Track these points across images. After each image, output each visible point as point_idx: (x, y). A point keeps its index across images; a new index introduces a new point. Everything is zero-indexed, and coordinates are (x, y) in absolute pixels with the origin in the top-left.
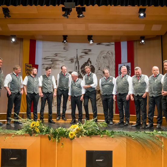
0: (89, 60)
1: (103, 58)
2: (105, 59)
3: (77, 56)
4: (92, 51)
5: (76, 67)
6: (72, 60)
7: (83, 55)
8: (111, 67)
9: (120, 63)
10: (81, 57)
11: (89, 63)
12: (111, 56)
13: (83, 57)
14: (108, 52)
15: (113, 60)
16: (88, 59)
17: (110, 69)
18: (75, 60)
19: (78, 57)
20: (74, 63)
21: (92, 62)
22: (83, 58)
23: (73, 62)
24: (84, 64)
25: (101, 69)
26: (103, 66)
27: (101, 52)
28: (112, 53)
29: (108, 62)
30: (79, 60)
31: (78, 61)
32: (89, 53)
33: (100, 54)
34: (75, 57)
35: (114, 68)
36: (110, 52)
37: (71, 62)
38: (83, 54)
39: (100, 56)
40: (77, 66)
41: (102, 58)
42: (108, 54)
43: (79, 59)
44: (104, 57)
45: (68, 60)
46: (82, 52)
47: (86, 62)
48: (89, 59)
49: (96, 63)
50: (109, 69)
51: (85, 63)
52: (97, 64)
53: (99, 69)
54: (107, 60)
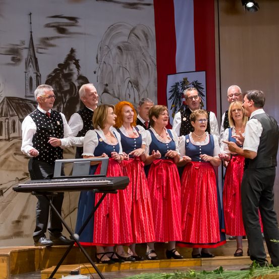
0: (71, 57)
1: (118, 51)
2: (125, 56)
3: (31, 38)
4: (80, 22)
5: (31, 79)
6: (14, 53)
7: (52, 38)
8: (143, 84)
9: (174, 72)
10: (45, 42)
11: (73, 66)
12: (142, 44)
13: (52, 42)
14: (132, 31)
15: (149, 60)
16: (68, 52)
17: (141, 90)
18: (25, 54)
19: (36, 43)
20: (23, 63)
21: (80, 63)
22: (51, 49)
23: (19, 60)
24: (55, 71)
25: (111, 92)
26: (118, 80)
27: (112, 28)
28: (146, 36)
29: (133, 65)
30: (37, 55)
31: (36, 59)
32: (71, 29)
33: (108, 35)
34: (23, 43)
35: (153, 88)
36: (139, 32)
37: (13, 59)
38: (52, 32)
39: (107, 43)
40: (34, 77)
41: (115, 51)
42: (133, 37)
43: (40, 50)
44: (119, 48)
45: (3, 51)
46: (48, 26)
47: (62, 62)
48: (72, 51)
49: (95, 66)
50: (138, 90)
51: (60, 65)
52: (99, 73)
53: (106, 91)
54: (129, 57)
